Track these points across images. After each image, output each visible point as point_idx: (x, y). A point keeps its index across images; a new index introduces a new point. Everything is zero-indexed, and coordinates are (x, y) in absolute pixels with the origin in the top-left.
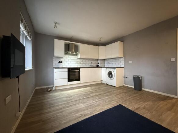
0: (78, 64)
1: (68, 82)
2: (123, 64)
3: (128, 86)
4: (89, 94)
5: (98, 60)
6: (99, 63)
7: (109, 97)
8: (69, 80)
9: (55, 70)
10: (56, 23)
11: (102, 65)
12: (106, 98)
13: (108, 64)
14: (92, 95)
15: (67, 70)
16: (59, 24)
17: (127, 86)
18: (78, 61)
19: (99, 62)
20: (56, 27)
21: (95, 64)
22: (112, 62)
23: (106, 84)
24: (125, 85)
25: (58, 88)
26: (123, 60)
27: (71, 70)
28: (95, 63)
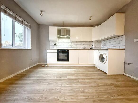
0: (71, 47)
1: (57, 61)
2: (124, 44)
3: (131, 77)
4: (66, 76)
5: (92, 42)
6: (93, 46)
7: (85, 85)
8: (59, 60)
9: (48, 51)
10: (42, 11)
11: (96, 47)
12: (79, 85)
13: (105, 46)
14: (68, 77)
15: (56, 51)
16: (44, 11)
17: (129, 77)
18: (71, 43)
19: (93, 44)
20: (42, 14)
21: (88, 47)
22: (109, 44)
23: (98, 69)
24: (125, 74)
25: (49, 66)
26: (124, 38)
27: (60, 51)
28: (89, 45)
